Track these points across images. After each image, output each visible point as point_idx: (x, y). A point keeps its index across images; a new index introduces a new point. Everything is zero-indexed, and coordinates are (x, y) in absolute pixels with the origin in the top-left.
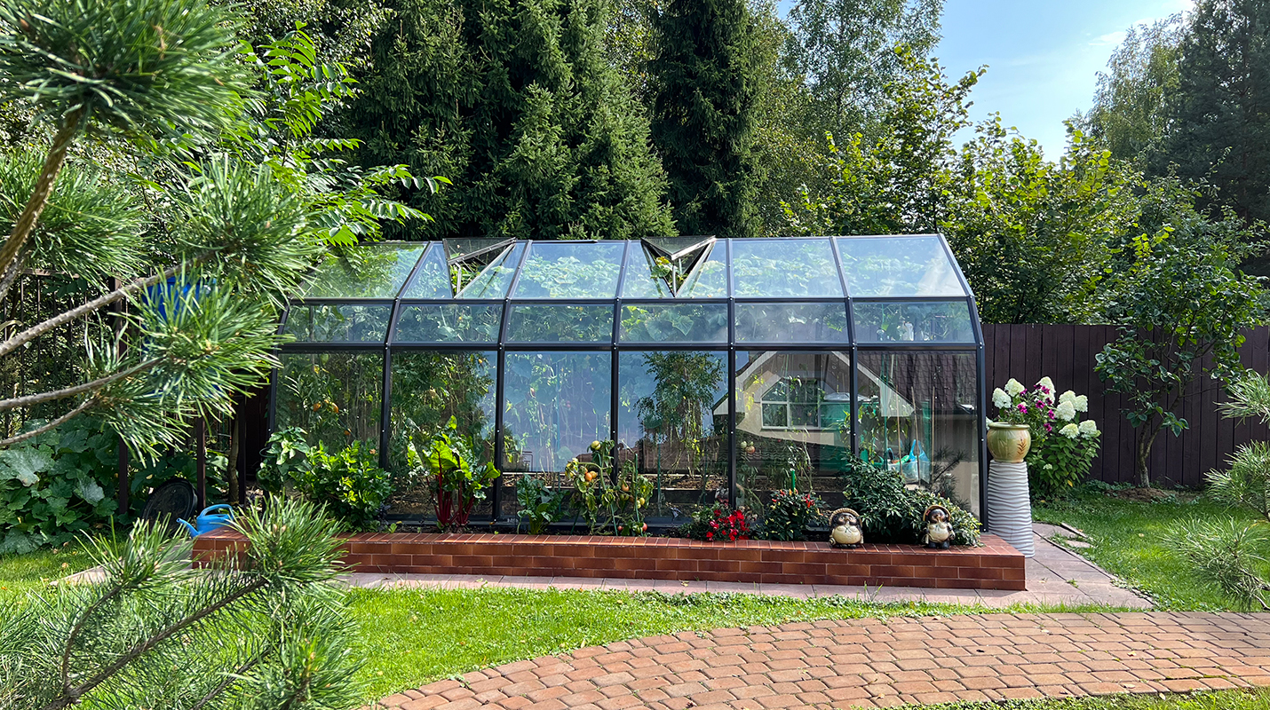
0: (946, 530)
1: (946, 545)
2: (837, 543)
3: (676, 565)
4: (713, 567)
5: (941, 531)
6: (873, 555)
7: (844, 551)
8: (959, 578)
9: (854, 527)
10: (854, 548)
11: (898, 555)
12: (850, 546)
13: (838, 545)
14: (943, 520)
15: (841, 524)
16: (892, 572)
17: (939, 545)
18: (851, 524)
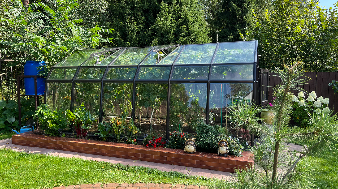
0: (225, 150)
1: (225, 155)
2: (186, 151)
3: (134, 155)
4: (145, 156)
5: (223, 150)
6: (197, 157)
7: (187, 154)
8: (227, 168)
9: (192, 146)
10: (192, 154)
11: (205, 158)
12: (190, 153)
13: (187, 152)
14: (225, 146)
15: (188, 145)
16: (203, 163)
17: (223, 155)
18: (191, 145)
